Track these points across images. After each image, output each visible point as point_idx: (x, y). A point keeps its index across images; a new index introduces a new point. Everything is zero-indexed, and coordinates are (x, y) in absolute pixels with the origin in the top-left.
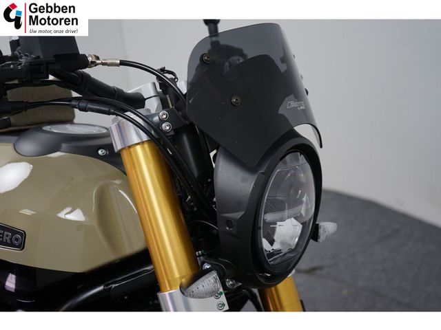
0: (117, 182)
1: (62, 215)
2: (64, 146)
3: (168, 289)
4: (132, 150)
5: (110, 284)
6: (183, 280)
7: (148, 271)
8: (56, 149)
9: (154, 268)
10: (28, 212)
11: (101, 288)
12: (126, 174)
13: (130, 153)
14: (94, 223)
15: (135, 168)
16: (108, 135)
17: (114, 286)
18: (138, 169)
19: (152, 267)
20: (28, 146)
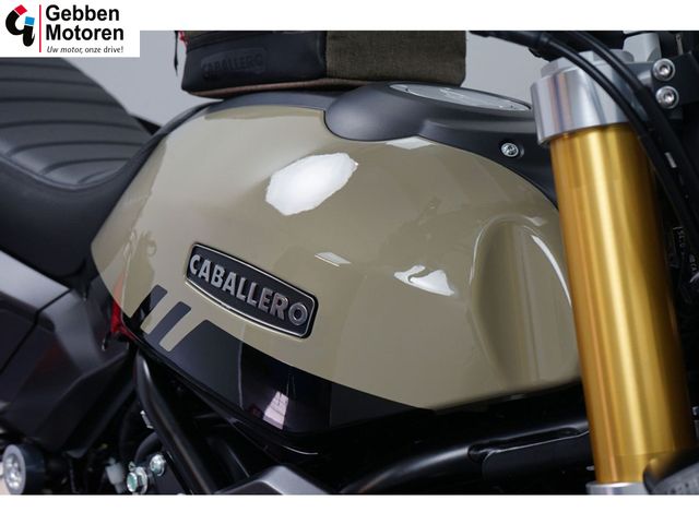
0: (535, 221)
1: (403, 276)
2: (429, 125)
3: (615, 479)
4: (577, 141)
5: (483, 447)
6: (653, 462)
7: (573, 431)
8: (410, 130)
9: (591, 427)
10: (333, 259)
11: (463, 452)
12: (557, 207)
13: (572, 150)
14: (469, 305)
15: (578, 184)
16: (529, 116)
17: (492, 452)
18: (584, 187)
19: (584, 424)
20: (353, 118)
